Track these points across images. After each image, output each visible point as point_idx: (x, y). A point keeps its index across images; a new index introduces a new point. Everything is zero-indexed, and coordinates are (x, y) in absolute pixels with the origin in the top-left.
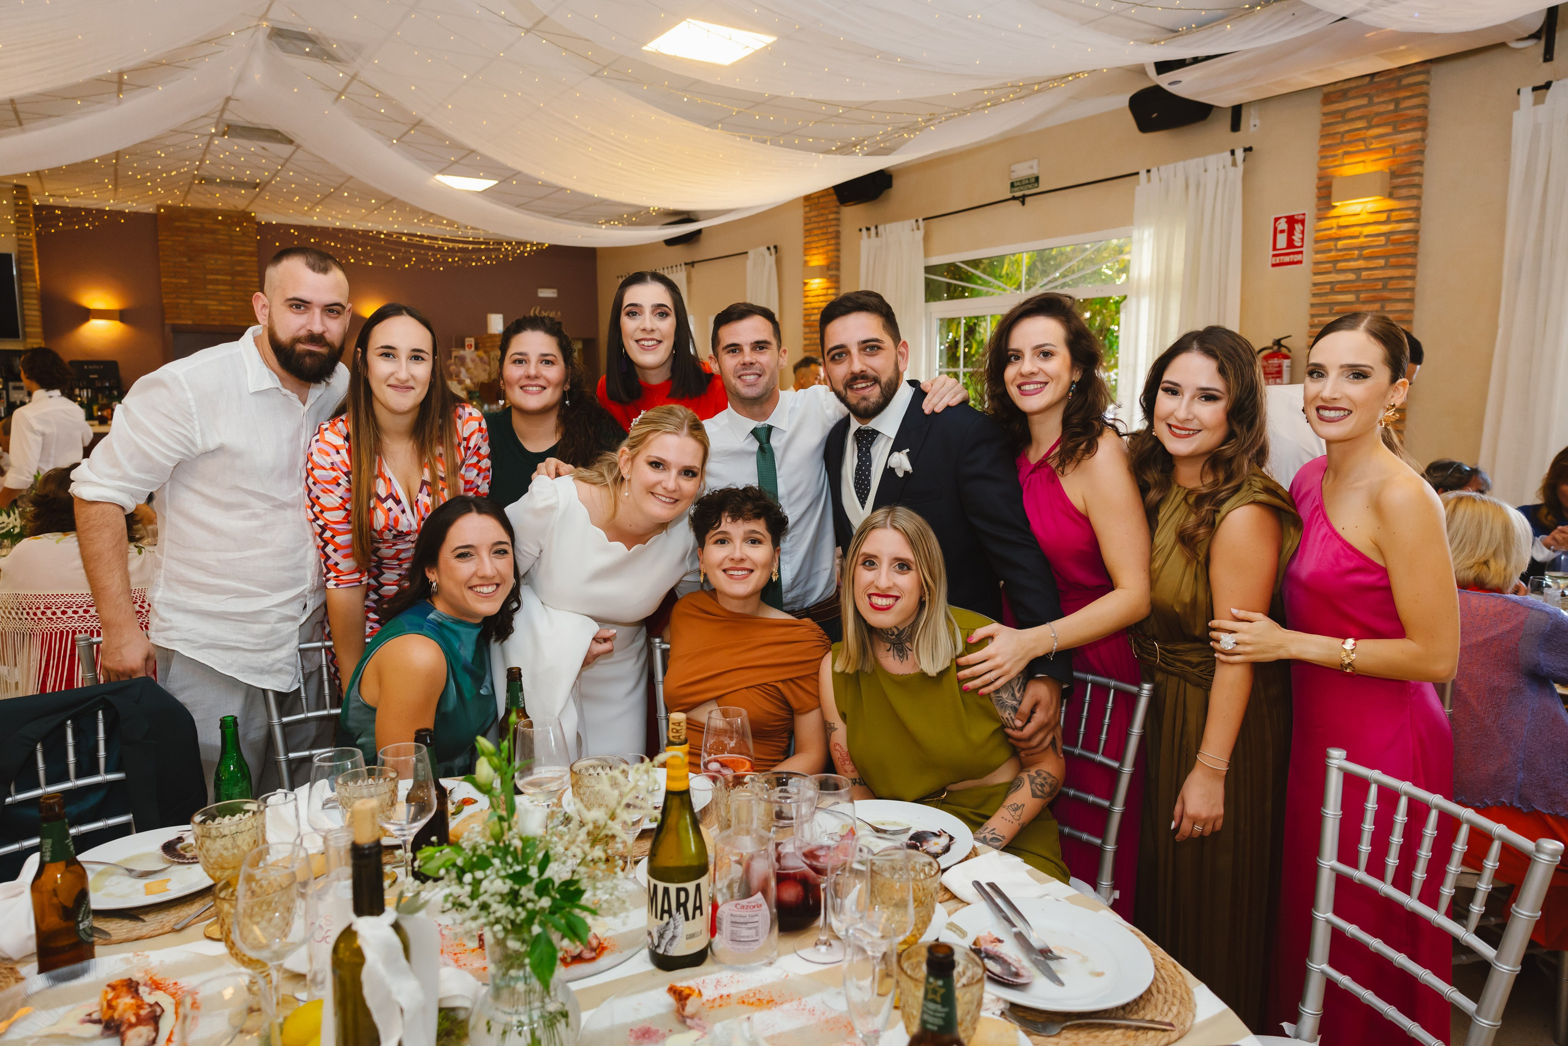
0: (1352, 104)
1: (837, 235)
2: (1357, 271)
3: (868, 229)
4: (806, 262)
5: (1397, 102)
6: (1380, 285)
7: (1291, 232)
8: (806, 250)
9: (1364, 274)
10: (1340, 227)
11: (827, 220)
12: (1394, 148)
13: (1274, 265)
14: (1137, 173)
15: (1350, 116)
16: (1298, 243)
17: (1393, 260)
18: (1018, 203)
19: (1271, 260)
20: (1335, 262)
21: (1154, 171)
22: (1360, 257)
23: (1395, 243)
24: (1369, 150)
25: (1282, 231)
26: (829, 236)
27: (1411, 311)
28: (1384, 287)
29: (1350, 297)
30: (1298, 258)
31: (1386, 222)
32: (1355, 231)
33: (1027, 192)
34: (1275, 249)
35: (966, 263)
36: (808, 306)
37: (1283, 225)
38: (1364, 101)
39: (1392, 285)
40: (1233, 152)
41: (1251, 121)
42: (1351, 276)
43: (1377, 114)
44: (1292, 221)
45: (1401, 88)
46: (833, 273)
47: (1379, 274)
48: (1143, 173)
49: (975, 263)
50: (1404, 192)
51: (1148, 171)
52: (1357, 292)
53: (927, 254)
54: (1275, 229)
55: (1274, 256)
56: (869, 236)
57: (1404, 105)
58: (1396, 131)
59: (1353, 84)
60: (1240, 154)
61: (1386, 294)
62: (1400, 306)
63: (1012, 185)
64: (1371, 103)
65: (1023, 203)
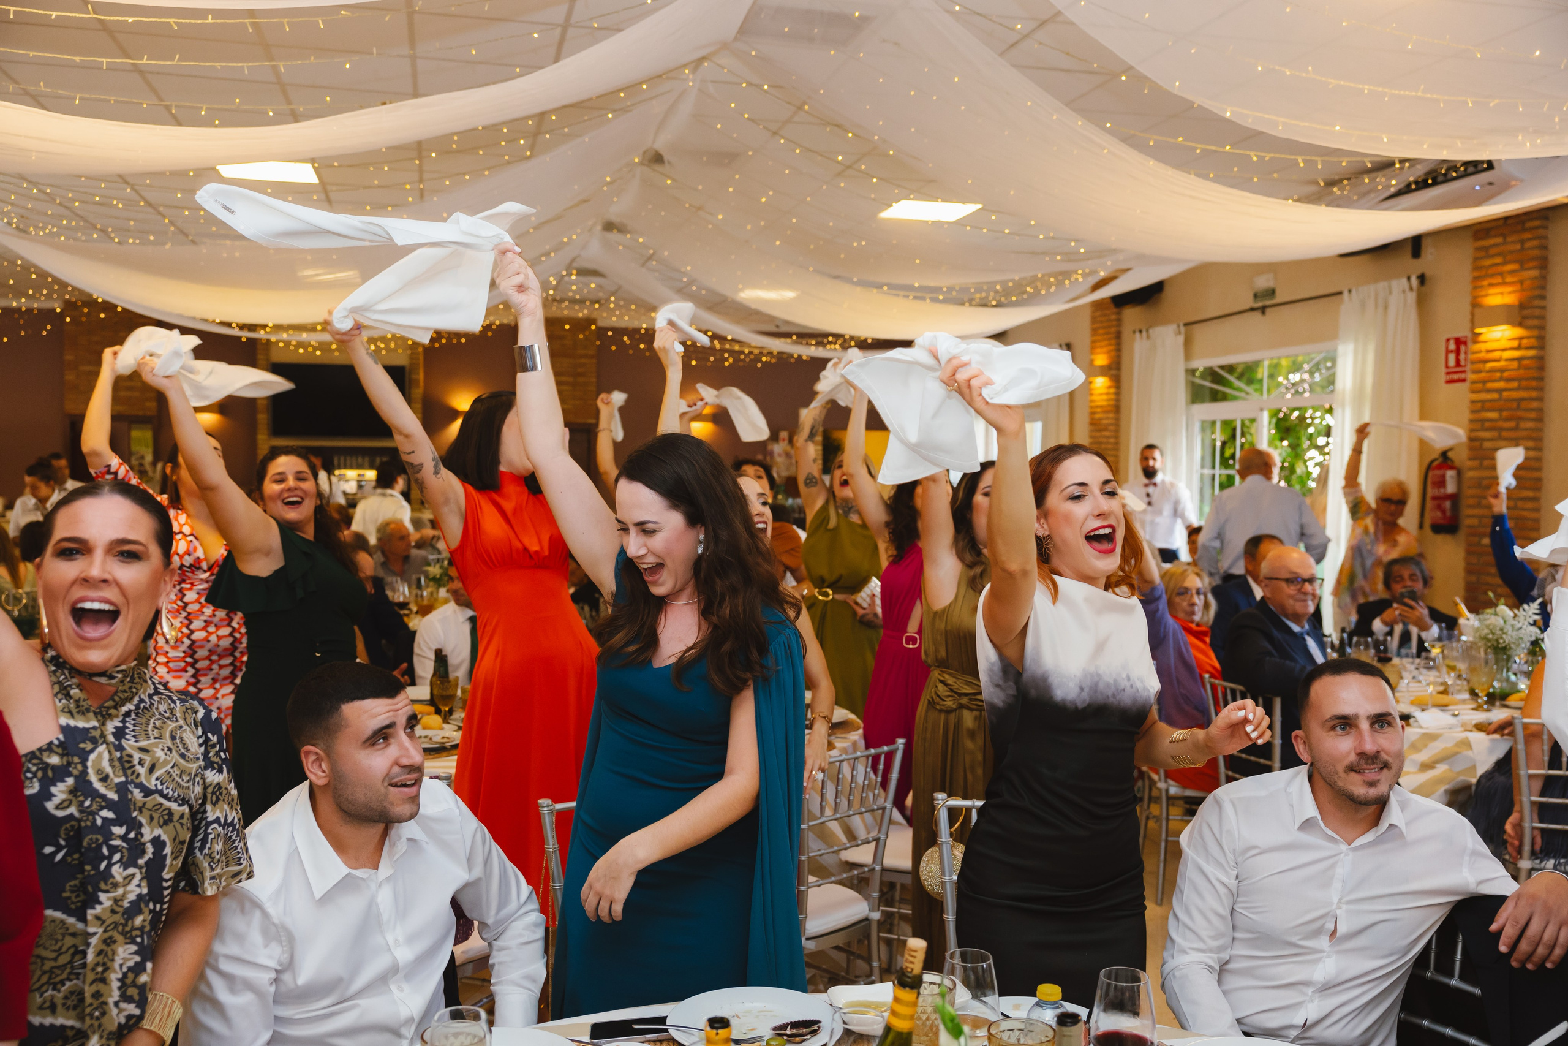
0: (1492, 241)
1: (1118, 336)
2: (1500, 391)
3: (1141, 331)
4: (1092, 361)
5: (1522, 242)
6: (1515, 405)
7: (1457, 352)
8: (1093, 349)
9: (1505, 394)
10: (1488, 351)
11: (1109, 320)
12: (1521, 282)
13: (1449, 382)
14: (1340, 293)
15: (1492, 251)
16: (1463, 363)
17: (1524, 383)
18: (1257, 315)
19: (1443, 377)
20: (1484, 382)
21: (1354, 292)
22: (1501, 379)
23: (1527, 368)
24: (1504, 284)
25: (1452, 351)
26: (1110, 336)
27: (1541, 430)
28: (1518, 408)
29: (1493, 415)
30: (1462, 376)
31: (1519, 348)
32: (1497, 354)
33: (1268, 303)
34: (1447, 367)
35: (1222, 367)
36: (1093, 404)
37: (1452, 346)
38: (1499, 240)
39: (1523, 405)
40: (1409, 278)
41: (1429, 251)
42: (1495, 396)
43: (1511, 252)
44: (1459, 342)
45: (1525, 230)
46: (1114, 372)
47: (1515, 395)
48: (1346, 293)
49: (1230, 369)
50: (1530, 322)
51: (1350, 291)
52: (1500, 410)
53: (1188, 356)
54: (1447, 348)
55: (1448, 373)
56: (1141, 338)
57: (1528, 245)
58: (1522, 269)
59: (1493, 224)
60: (1414, 281)
61: (1520, 413)
62: (1530, 425)
63: (1256, 296)
64: (1505, 243)
65: (1263, 313)
